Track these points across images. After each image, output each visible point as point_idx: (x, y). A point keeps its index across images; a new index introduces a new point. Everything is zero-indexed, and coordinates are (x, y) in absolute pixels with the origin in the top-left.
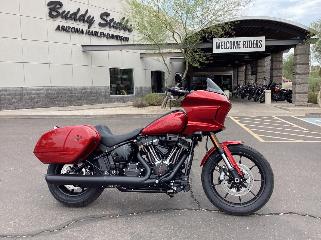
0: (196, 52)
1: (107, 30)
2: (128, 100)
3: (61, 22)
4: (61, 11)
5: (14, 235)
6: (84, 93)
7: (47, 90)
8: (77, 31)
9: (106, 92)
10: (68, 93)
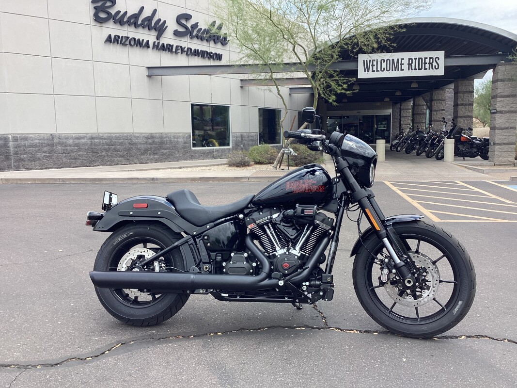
0: (331, 76)
1: (187, 43)
2: (221, 155)
3: (112, 29)
4: (113, 11)
5: (22, 364)
6: (151, 144)
7: (92, 138)
8: (139, 43)
9: (185, 143)
10: (125, 144)
